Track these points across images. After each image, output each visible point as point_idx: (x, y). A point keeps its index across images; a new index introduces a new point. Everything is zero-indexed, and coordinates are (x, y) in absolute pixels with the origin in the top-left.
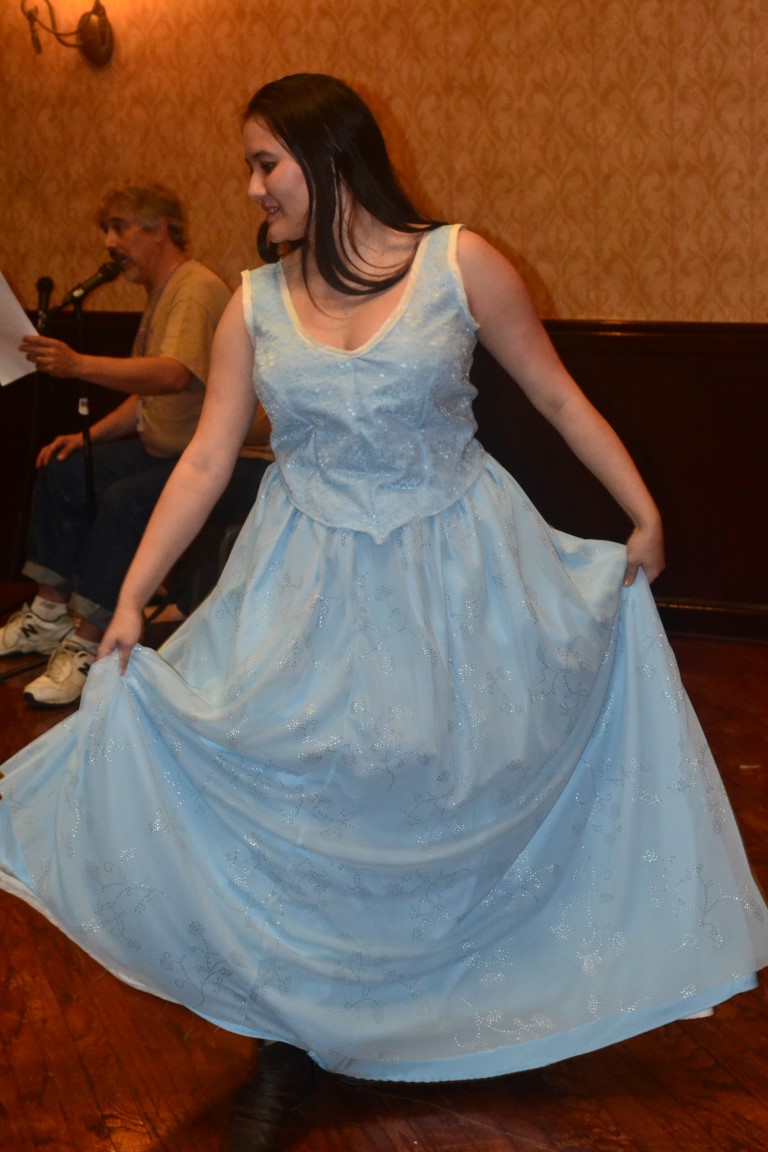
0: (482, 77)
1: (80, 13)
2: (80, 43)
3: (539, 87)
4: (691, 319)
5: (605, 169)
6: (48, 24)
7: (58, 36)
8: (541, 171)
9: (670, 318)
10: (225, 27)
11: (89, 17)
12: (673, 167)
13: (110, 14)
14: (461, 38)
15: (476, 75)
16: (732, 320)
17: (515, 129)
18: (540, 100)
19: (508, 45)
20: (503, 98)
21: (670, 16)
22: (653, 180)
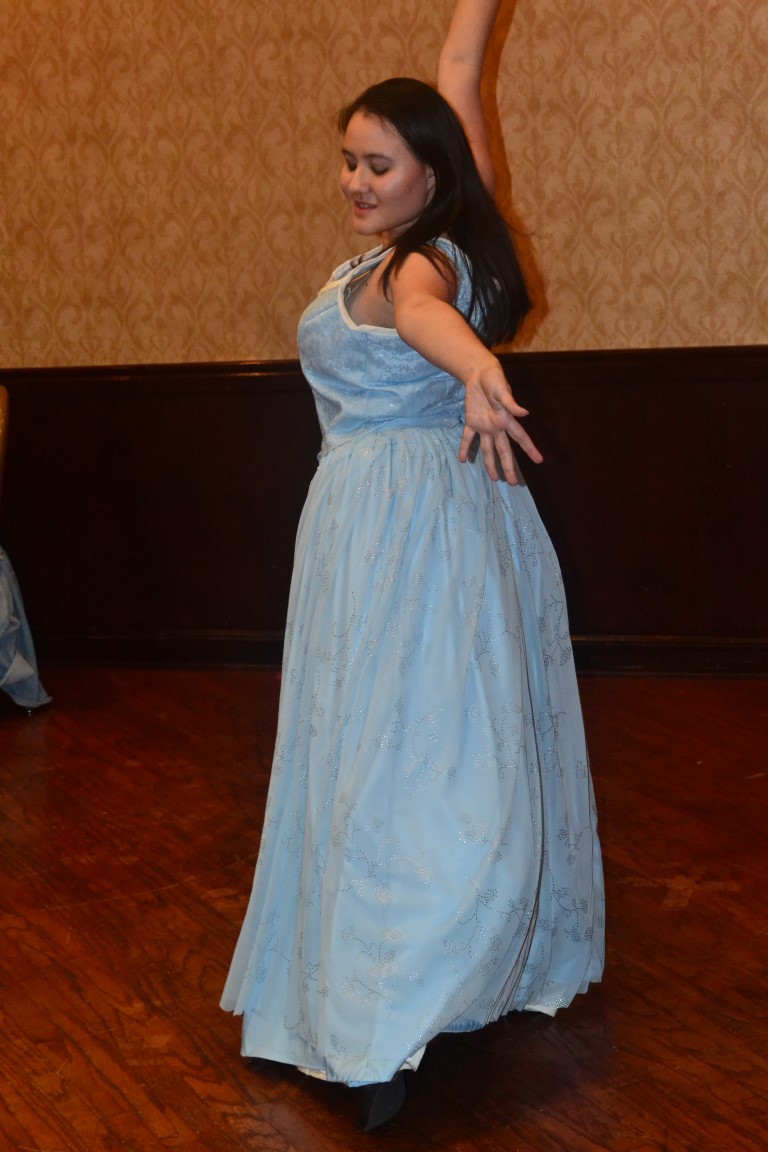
0: (105, 125)
3: (162, 132)
5: (233, 210)
8: (169, 216)
12: (299, 206)
14: (82, 87)
15: (99, 122)
17: (141, 175)
18: (165, 145)
19: (129, 92)
20: (127, 145)
21: (288, 60)
22: (280, 221)
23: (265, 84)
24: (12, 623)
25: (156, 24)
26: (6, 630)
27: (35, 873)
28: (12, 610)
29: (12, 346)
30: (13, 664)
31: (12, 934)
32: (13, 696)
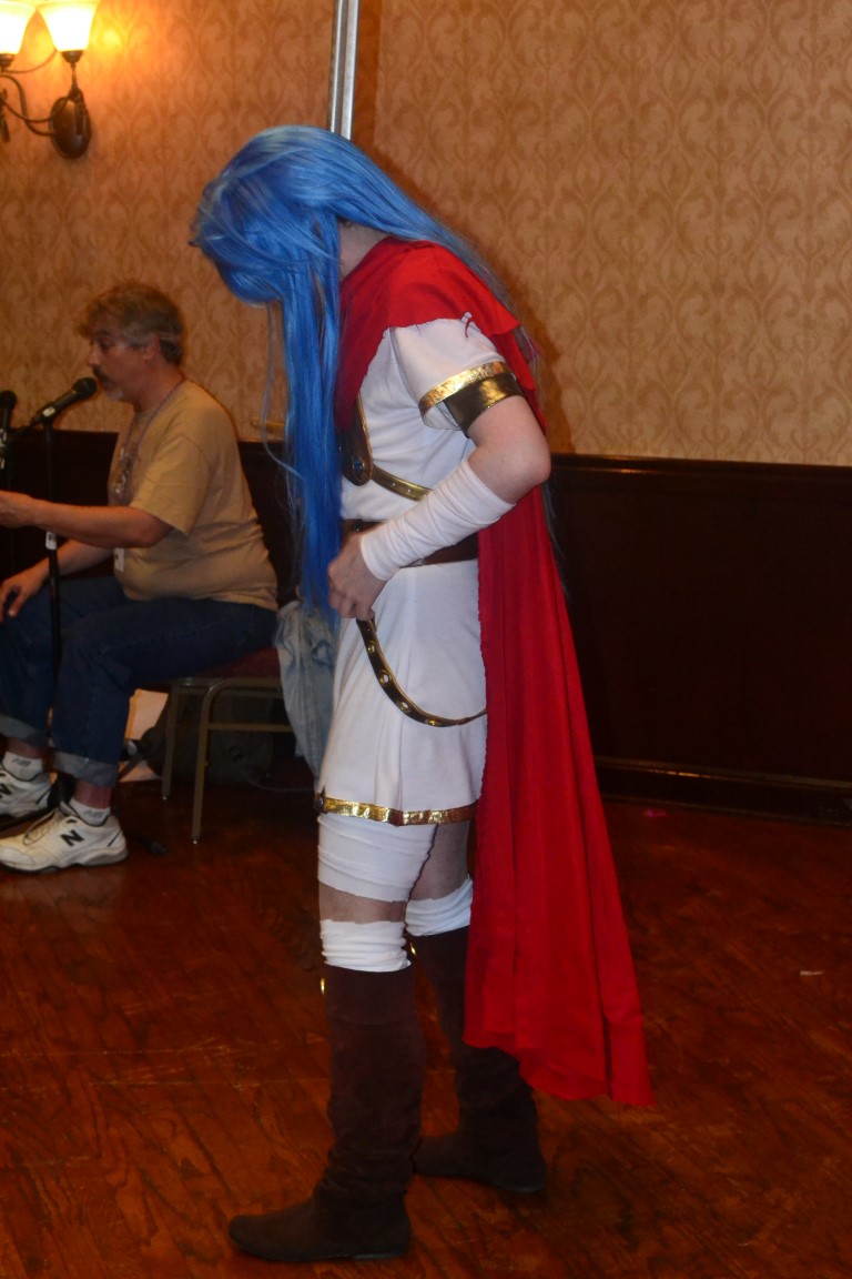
0: (506, 182)
1: (53, 98)
2: (53, 131)
3: (569, 195)
4: (735, 458)
5: (642, 288)
6: (18, 110)
7: (28, 122)
8: (569, 289)
9: (711, 457)
10: (218, 118)
11: (65, 104)
12: (718, 288)
13: (88, 99)
14: (483, 139)
15: (498, 180)
16: (782, 460)
17: (542, 242)
18: (571, 210)
19: (536, 148)
20: (528, 207)
21: (720, 121)
22: (696, 302)
23: (691, 147)
25: (573, 75)
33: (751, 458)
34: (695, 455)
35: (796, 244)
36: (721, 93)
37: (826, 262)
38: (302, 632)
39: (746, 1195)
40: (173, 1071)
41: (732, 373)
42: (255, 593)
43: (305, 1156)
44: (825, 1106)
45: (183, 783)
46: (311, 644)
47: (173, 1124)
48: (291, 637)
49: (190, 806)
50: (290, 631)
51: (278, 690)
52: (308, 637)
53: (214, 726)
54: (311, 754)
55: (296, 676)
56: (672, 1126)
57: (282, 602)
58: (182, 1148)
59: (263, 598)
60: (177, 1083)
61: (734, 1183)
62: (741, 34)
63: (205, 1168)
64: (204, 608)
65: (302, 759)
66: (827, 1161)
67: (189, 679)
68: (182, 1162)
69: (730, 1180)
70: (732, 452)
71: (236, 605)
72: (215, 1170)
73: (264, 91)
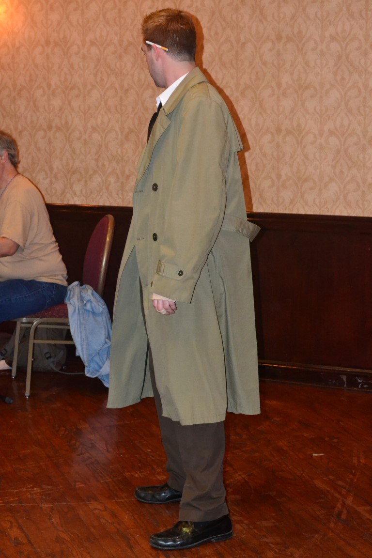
10: (39, 49)
24: (106, 342)
26: (103, 346)
27: (110, 480)
28: (107, 335)
29: (118, 194)
30: (105, 364)
31: (97, 512)
32: (104, 382)
33: (295, 212)
34: (269, 210)
35: (315, 109)
36: (279, 38)
37: (329, 119)
38: (79, 295)
39: (277, 551)
40: (12, 499)
41: (285, 171)
42: (56, 278)
43: (72, 536)
44: (318, 513)
45: (21, 371)
46: (83, 301)
47: (11, 522)
48: (74, 299)
49: (25, 382)
50: (73, 296)
51: (67, 324)
52: (82, 299)
53: (36, 342)
54: (83, 355)
55: (76, 317)
56: (246, 522)
57: (70, 282)
58: (15, 532)
59: (60, 280)
60: (13, 505)
61: (272, 546)
62: (288, 10)
63: (25, 541)
64: (31, 285)
65: (79, 357)
66: (316, 536)
67: (24, 318)
68: (15, 539)
69: (270, 544)
70: (286, 209)
71: (46, 283)
72: (29, 542)
73: (62, 36)
